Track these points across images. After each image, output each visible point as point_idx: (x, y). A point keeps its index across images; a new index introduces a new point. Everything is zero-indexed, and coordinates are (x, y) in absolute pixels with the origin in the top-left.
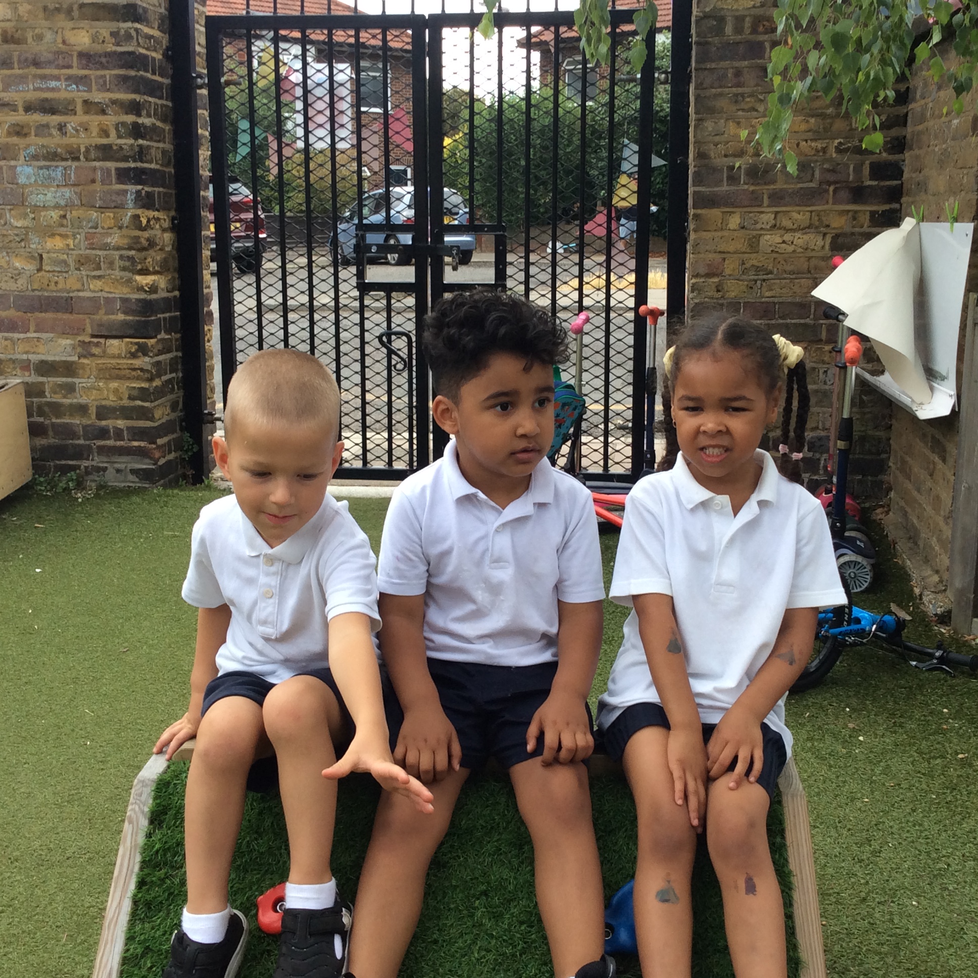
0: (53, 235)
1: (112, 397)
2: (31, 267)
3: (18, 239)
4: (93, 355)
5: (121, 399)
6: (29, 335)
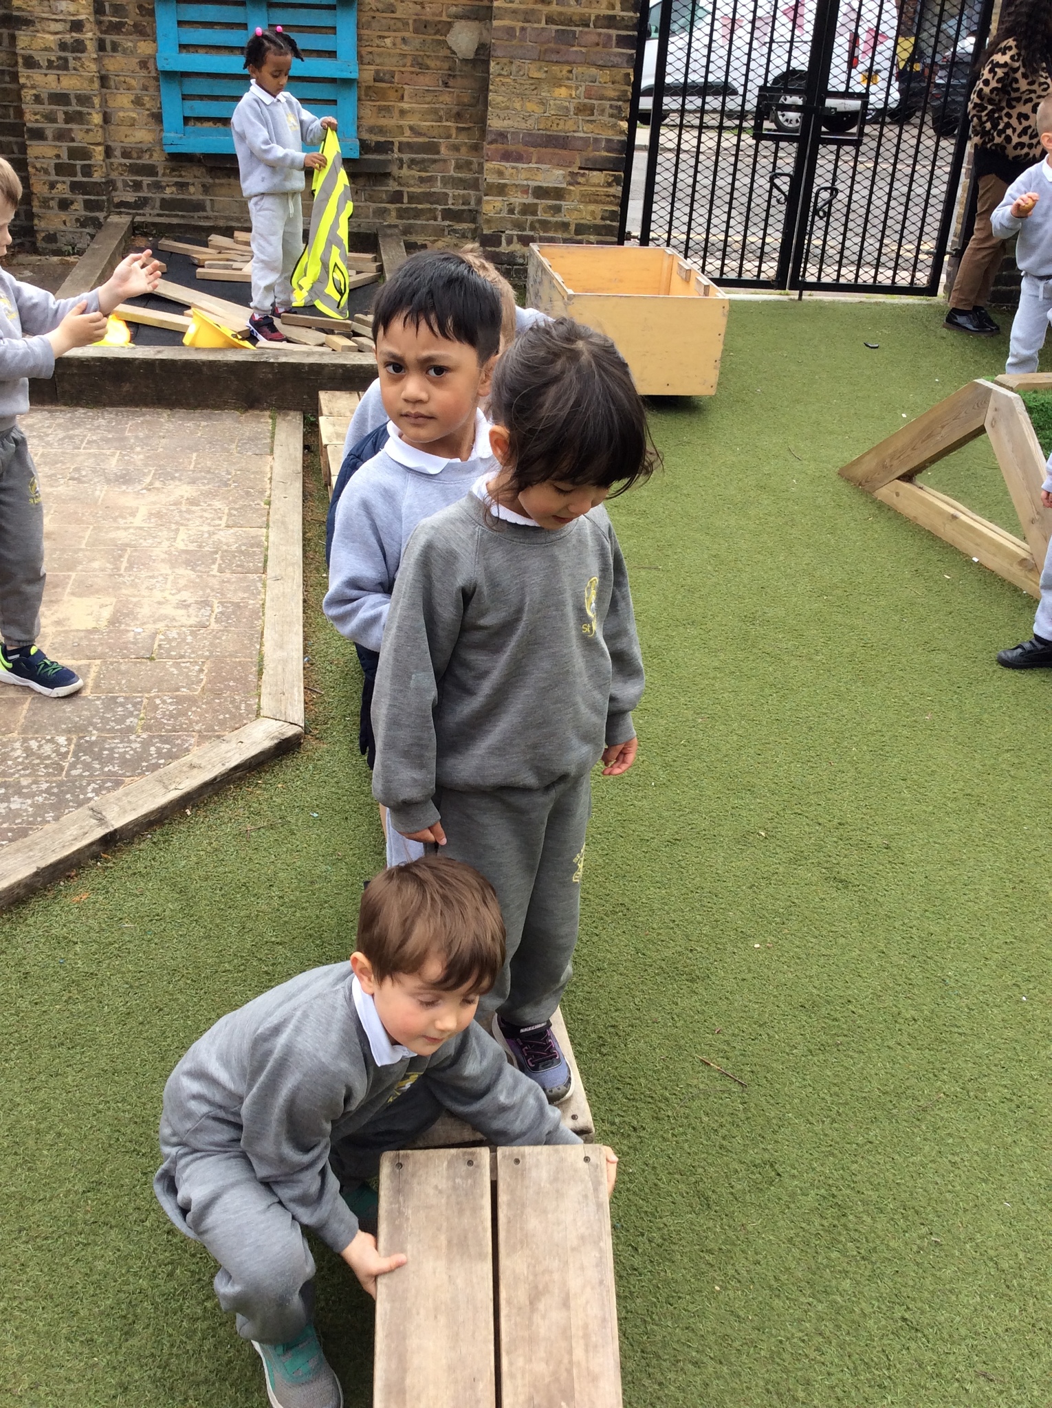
0: (561, 86)
1: (589, 217)
2: (538, 109)
3: (533, 87)
4: (579, 183)
5: (595, 219)
6: (531, 165)
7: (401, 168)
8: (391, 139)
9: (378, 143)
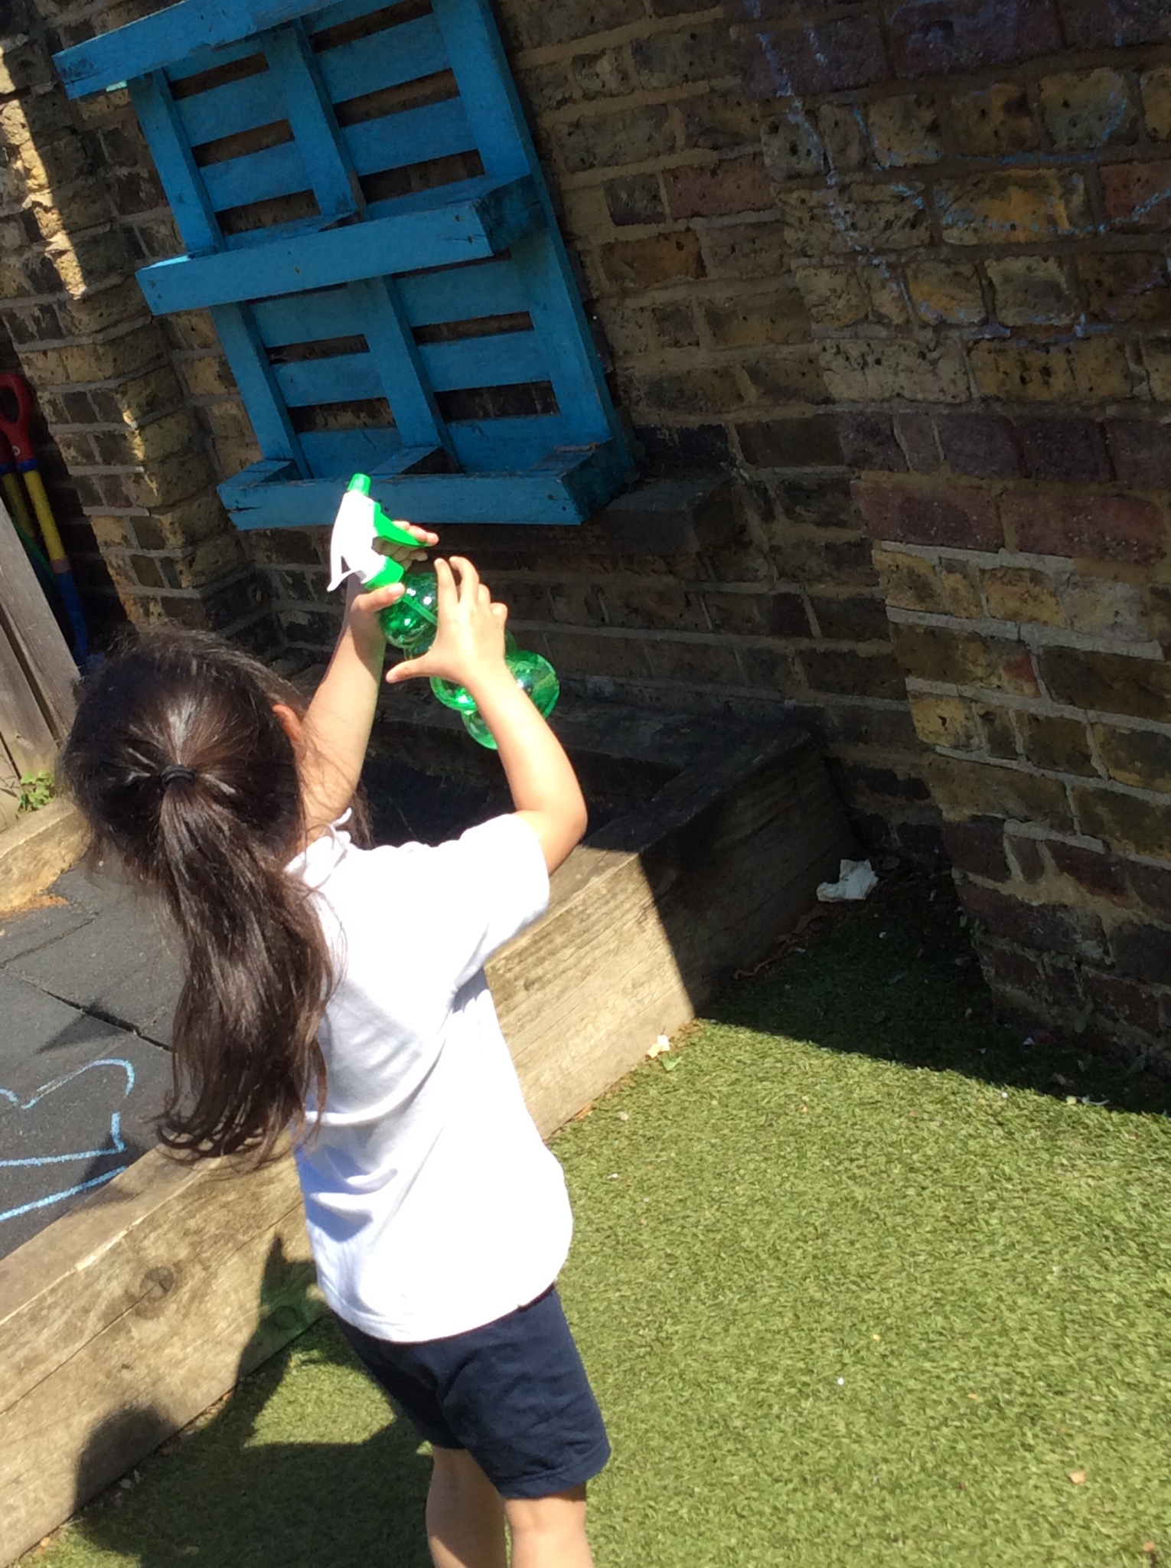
2: (962, 314)
6: (1006, 559)
7: (768, 517)
8: (713, 420)
9: (686, 434)
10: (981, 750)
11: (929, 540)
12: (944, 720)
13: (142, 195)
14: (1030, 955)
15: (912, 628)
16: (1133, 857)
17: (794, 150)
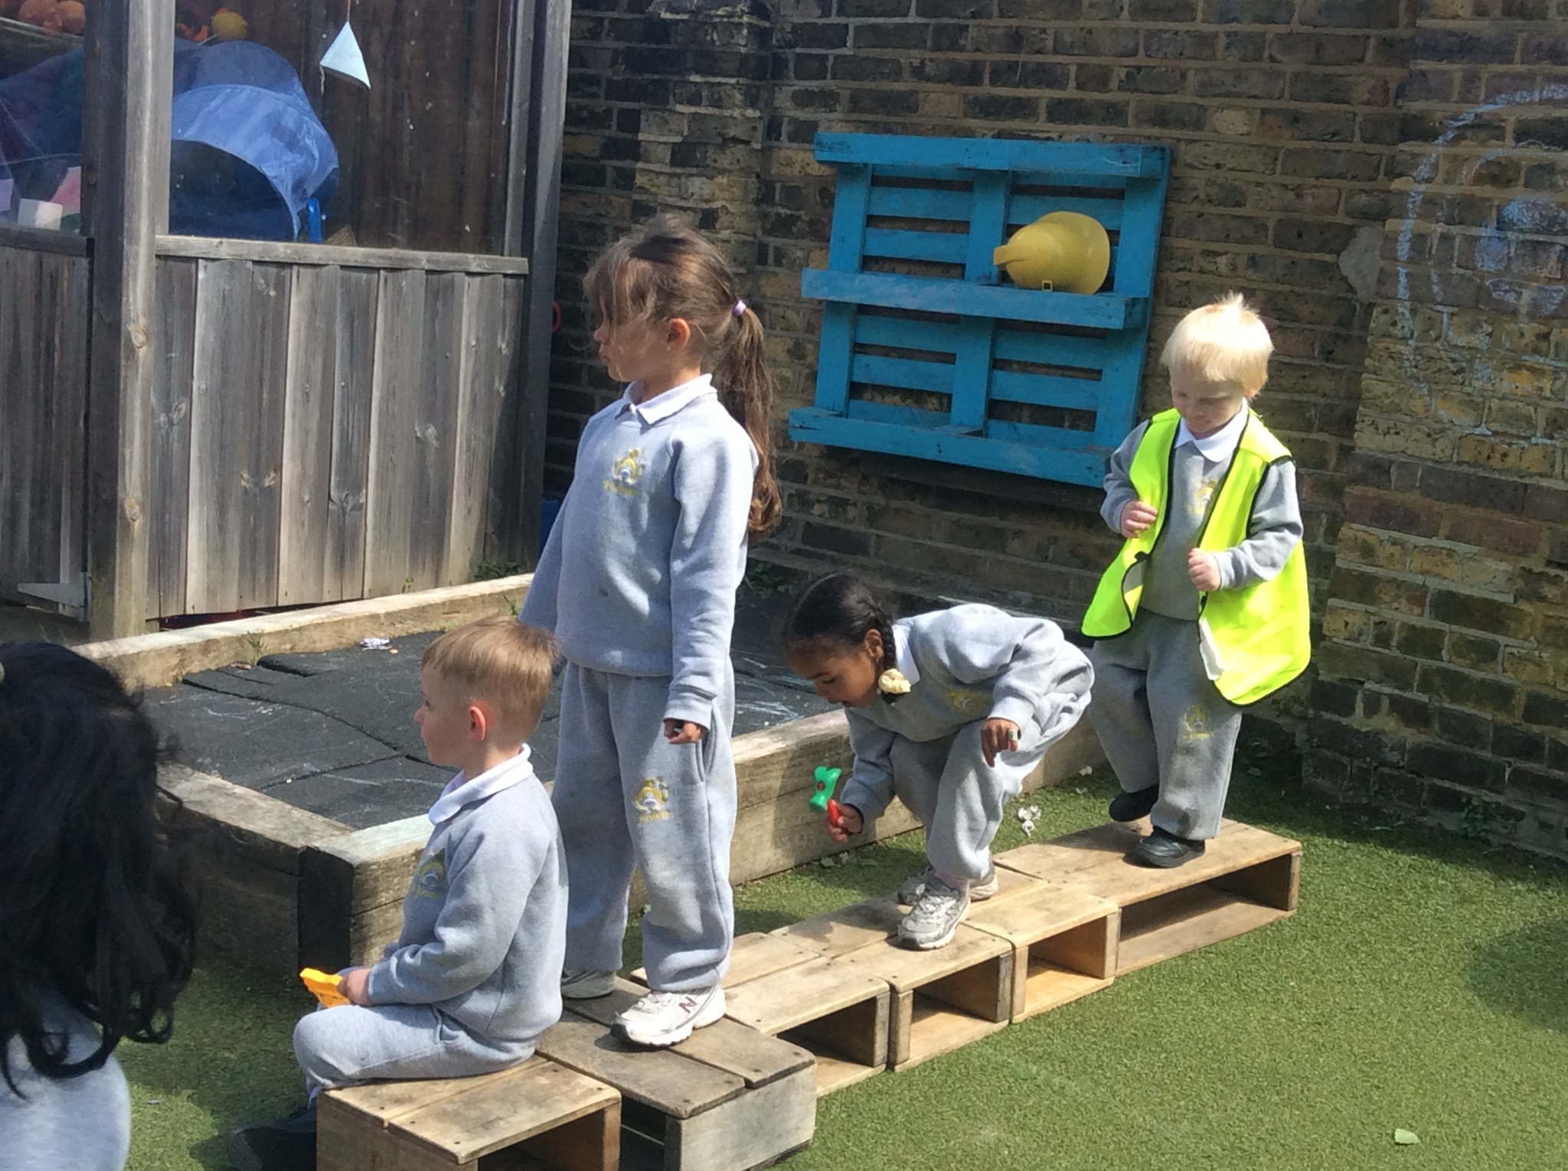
10: (1367, 642)
11: (1386, 527)
12: (1347, 624)
13: (794, 229)
14: (1345, 760)
15: (1349, 571)
16: (1446, 705)
17: (1394, 324)
